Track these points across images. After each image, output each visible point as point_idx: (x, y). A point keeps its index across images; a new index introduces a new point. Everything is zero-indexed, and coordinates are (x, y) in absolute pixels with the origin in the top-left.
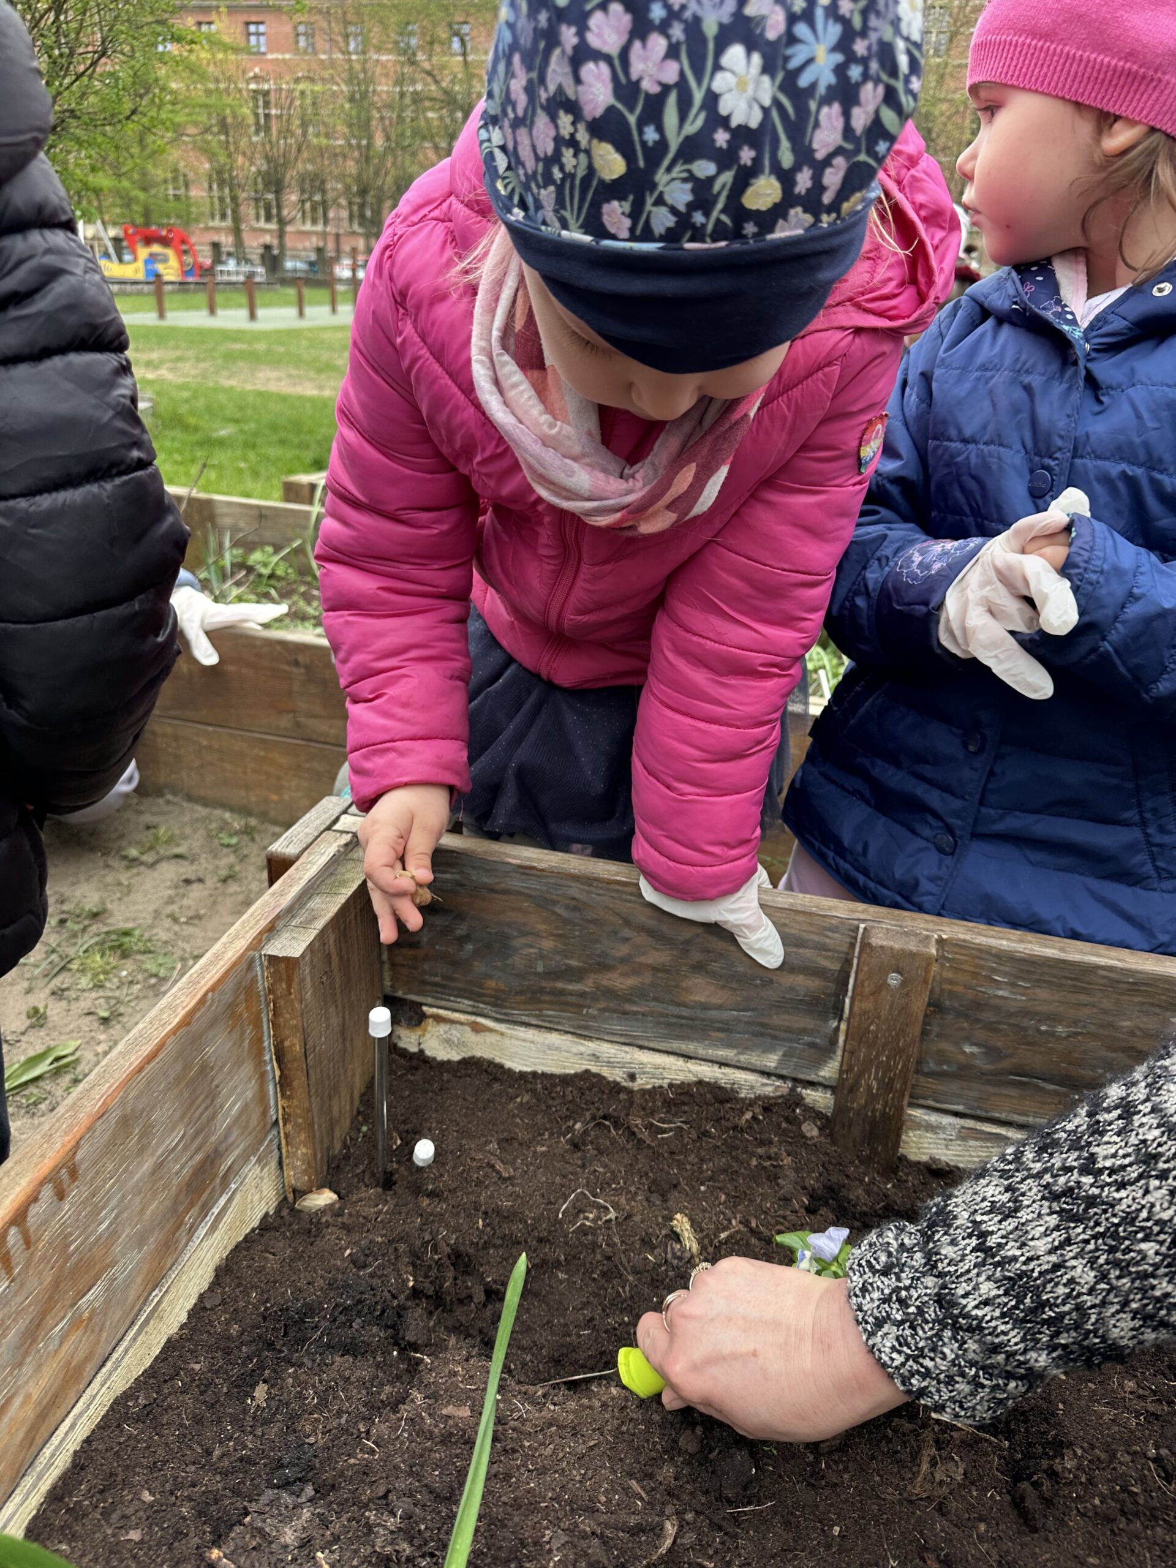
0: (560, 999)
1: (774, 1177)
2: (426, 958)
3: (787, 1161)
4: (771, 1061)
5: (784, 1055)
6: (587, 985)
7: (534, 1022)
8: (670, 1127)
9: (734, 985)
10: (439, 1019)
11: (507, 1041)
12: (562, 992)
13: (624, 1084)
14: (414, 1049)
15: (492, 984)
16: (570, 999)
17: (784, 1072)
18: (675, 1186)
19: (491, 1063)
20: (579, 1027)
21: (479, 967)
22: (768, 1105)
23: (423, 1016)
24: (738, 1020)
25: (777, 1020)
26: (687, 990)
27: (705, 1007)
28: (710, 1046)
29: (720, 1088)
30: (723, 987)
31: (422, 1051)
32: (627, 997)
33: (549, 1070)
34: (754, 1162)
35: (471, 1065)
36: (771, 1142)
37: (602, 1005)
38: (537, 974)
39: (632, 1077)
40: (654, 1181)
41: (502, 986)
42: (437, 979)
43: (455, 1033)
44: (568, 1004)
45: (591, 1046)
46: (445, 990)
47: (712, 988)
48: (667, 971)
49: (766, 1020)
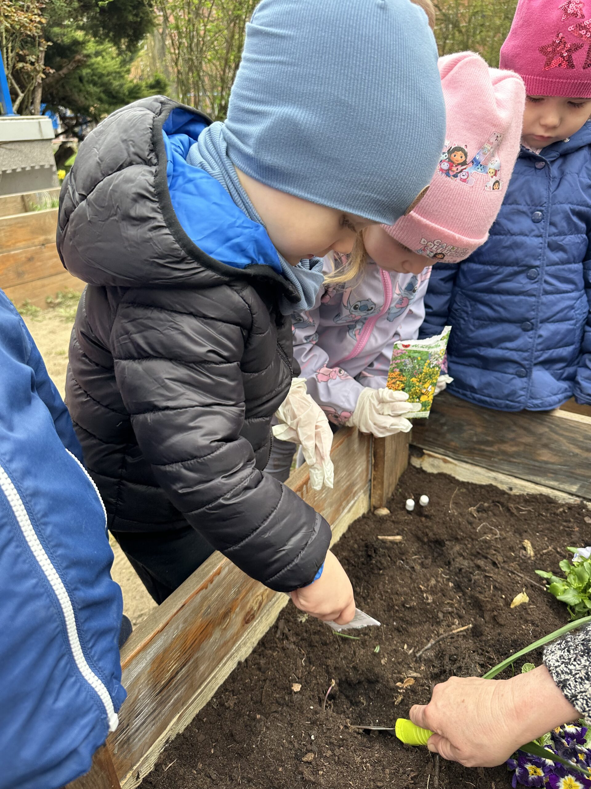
0: (482, 454)
1: (569, 534)
2: (427, 430)
3: (577, 529)
4: (574, 489)
5: (581, 487)
6: (494, 449)
7: (470, 461)
8: (525, 510)
9: (560, 454)
10: (430, 456)
11: (458, 468)
12: (484, 450)
13: (507, 491)
14: (418, 466)
15: (453, 444)
16: (486, 453)
17: (579, 494)
18: (526, 532)
19: (450, 476)
20: (490, 466)
21: (449, 436)
22: (570, 507)
23: (423, 454)
24: (561, 470)
25: (579, 471)
26: (539, 455)
27: (546, 463)
28: (547, 480)
29: (549, 497)
30: (555, 455)
31: (421, 468)
32: (512, 456)
33: (474, 481)
34: (561, 528)
35: (442, 476)
36: (570, 521)
37: (500, 457)
38: (473, 442)
39: (511, 489)
40: (517, 529)
41: (458, 445)
42: (431, 439)
43: (436, 462)
44: (485, 455)
45: (494, 474)
46: (434, 444)
47: (550, 455)
48: (530, 446)
49: (573, 471)
